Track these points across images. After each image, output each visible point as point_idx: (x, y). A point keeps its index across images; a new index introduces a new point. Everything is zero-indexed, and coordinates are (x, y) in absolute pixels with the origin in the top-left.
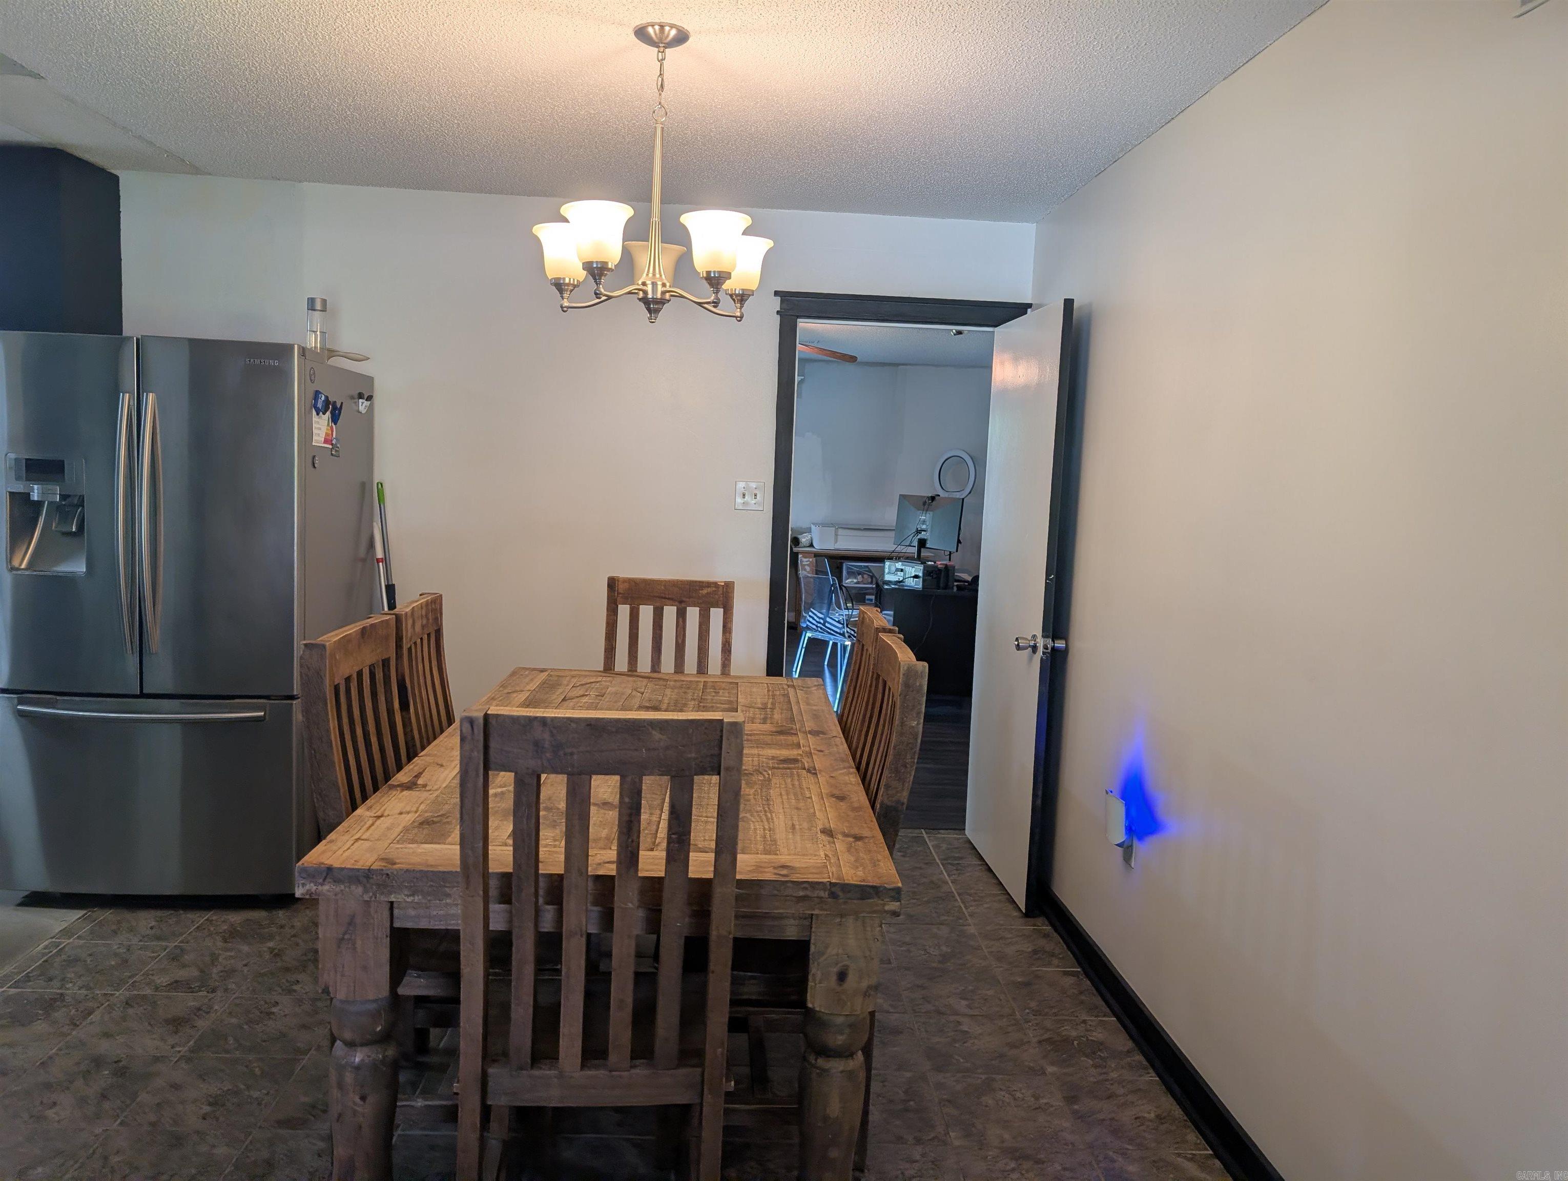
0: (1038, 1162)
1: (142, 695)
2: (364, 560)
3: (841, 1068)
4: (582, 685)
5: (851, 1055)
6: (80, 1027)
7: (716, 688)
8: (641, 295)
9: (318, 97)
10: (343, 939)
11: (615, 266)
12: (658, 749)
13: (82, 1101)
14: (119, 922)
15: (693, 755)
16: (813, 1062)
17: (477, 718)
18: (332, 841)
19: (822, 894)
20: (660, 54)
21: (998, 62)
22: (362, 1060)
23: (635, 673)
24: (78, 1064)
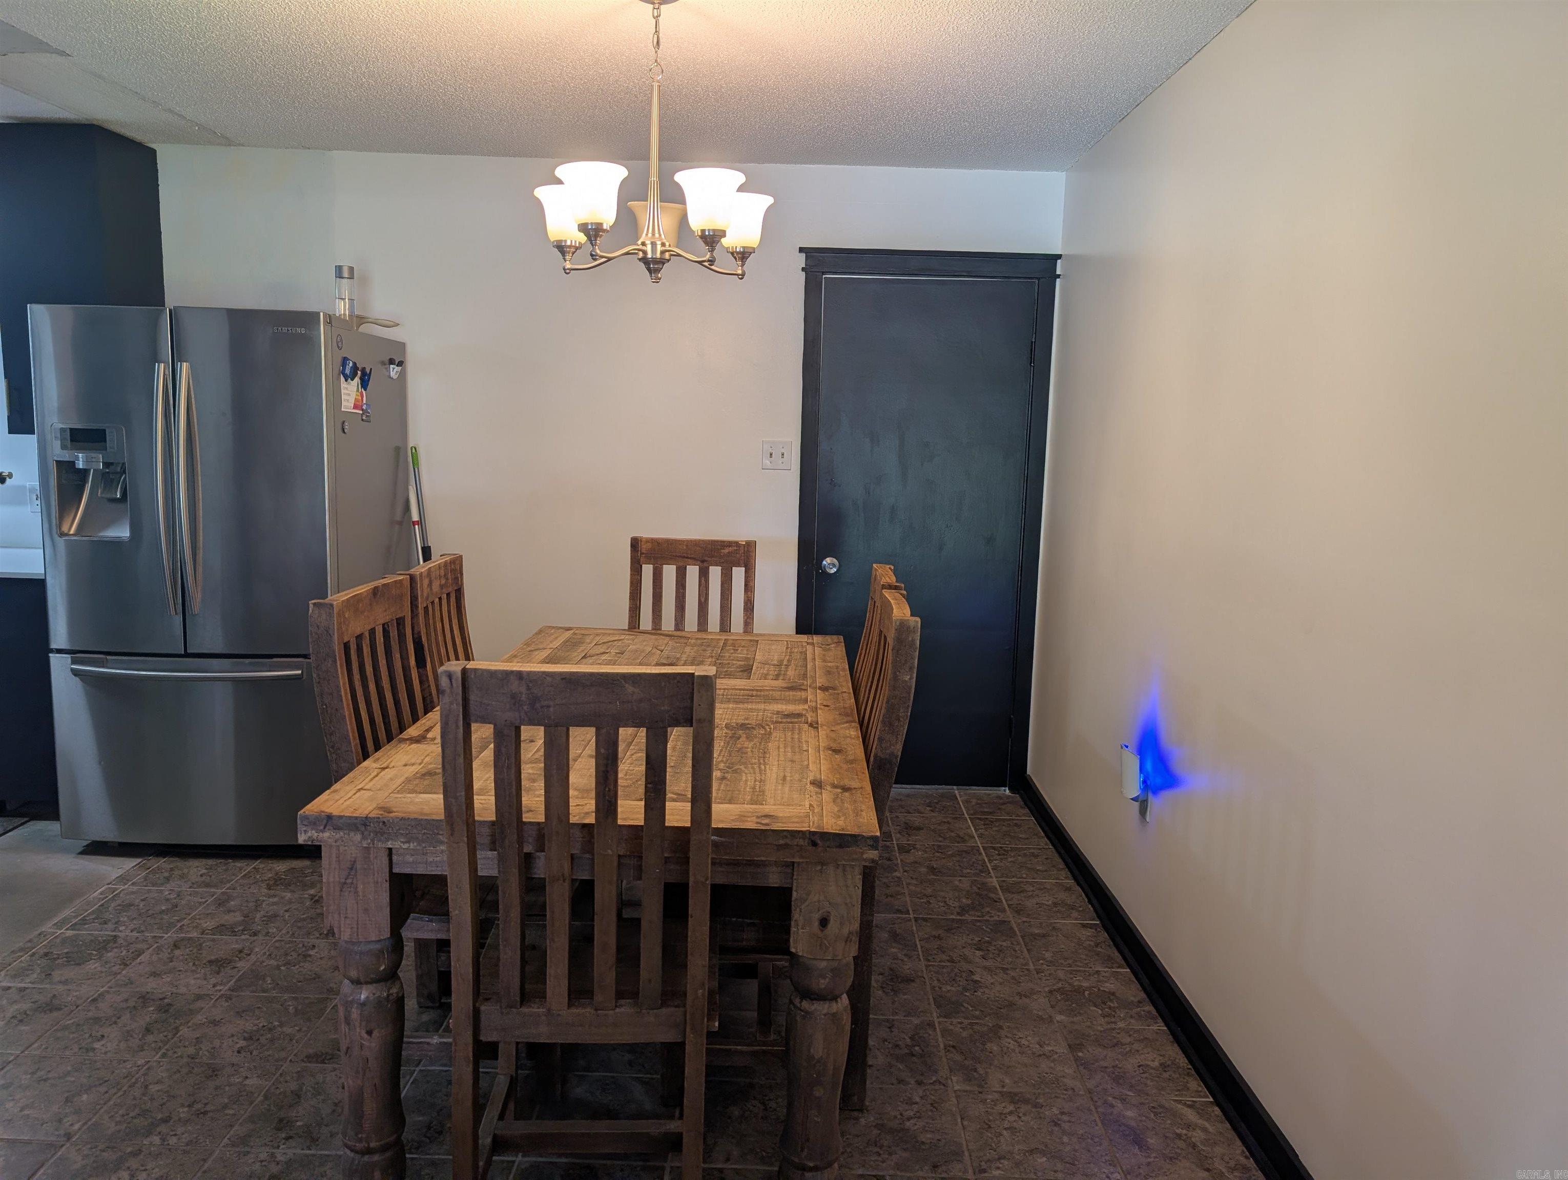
0: (1036, 1106)
1: (187, 655)
2: (400, 523)
3: (825, 1011)
4: (604, 643)
5: (835, 998)
6: (130, 966)
7: (735, 645)
8: (641, 255)
9: (333, 66)
10: (345, 883)
11: (611, 227)
12: (631, 702)
13: (128, 1035)
14: (172, 869)
15: (666, 708)
16: (799, 1005)
17: (455, 672)
18: (335, 791)
19: (801, 842)
20: (655, 10)
21: (999, 7)
22: (367, 997)
23: (659, 632)
24: (126, 1000)
